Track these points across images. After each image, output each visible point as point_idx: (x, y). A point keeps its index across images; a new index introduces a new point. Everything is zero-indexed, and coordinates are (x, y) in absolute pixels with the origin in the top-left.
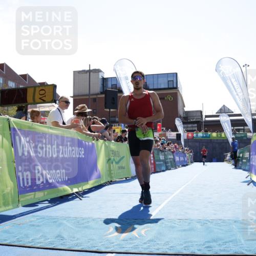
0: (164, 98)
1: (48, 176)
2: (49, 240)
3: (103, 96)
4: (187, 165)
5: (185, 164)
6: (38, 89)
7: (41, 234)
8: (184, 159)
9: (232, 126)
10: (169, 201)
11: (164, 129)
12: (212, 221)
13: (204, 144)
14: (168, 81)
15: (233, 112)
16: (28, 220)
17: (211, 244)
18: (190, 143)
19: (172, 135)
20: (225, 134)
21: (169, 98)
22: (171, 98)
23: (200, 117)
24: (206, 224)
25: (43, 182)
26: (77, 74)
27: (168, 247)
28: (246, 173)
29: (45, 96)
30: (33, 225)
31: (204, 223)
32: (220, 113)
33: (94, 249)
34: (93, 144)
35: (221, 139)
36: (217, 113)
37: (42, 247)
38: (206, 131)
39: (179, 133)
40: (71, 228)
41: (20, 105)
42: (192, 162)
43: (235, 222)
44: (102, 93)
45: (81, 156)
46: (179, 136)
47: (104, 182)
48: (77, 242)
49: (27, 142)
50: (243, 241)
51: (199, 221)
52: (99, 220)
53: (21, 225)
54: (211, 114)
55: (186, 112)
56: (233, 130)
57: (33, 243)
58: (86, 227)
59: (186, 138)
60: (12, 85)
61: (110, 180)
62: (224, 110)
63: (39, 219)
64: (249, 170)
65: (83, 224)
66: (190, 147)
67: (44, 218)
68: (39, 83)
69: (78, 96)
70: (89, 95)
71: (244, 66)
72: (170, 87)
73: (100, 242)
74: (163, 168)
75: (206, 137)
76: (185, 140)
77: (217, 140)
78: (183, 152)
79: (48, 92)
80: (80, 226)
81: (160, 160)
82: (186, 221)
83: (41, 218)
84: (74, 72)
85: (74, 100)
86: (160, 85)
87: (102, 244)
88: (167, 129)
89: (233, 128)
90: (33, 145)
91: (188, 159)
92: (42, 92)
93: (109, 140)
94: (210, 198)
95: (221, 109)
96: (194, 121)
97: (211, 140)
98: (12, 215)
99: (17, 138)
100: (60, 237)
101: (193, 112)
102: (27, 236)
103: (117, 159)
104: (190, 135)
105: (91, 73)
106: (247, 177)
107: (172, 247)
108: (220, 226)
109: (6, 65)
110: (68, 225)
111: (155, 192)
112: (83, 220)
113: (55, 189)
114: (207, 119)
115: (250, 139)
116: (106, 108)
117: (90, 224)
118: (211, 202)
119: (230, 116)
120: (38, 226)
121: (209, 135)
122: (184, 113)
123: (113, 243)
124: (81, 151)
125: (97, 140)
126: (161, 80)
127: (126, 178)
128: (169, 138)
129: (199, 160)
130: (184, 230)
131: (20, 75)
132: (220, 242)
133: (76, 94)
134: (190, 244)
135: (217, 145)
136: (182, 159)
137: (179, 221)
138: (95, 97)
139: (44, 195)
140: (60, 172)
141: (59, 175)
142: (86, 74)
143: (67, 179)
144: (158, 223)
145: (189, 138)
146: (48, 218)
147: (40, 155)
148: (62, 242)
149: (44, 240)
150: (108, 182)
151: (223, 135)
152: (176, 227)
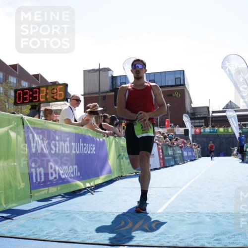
0: (172, 95)
1: (61, 172)
2: (63, 234)
3: (113, 93)
4: (195, 160)
5: (193, 159)
6: (50, 88)
7: (55, 228)
8: (192, 154)
9: (239, 121)
10: (178, 196)
11: (172, 125)
12: (220, 215)
13: (212, 139)
14: (176, 78)
15: (239, 108)
16: (42, 215)
17: (220, 237)
18: (198, 139)
19: (180, 131)
20: (232, 129)
21: (177, 95)
23: (207, 113)
24: (215, 217)
25: (55, 178)
26: (87, 73)
27: (178, 239)
29: (57, 95)
30: (48, 219)
31: (213, 216)
32: (227, 108)
34: (103, 139)
35: (226, 134)
36: (223, 109)
37: (56, 240)
38: (213, 127)
39: (187, 128)
40: (84, 222)
41: (33, 104)
42: (200, 157)
44: (111, 91)
45: (92, 153)
46: (186, 132)
47: (116, 176)
48: (89, 235)
49: (40, 139)
51: (208, 215)
52: (111, 213)
53: (36, 219)
54: (218, 110)
55: (193, 108)
56: (239, 125)
57: (48, 237)
59: (193, 133)
60: (25, 84)
61: (120, 175)
62: (230, 106)
63: (52, 213)
65: (95, 218)
66: (197, 142)
67: (57, 212)
68: (51, 83)
69: (89, 94)
70: (99, 93)
72: (177, 84)
74: (172, 163)
75: (213, 132)
76: (192, 135)
77: (224, 135)
78: (191, 147)
79: (60, 91)
80: (92, 220)
81: (168, 156)
82: (195, 214)
83: (55, 213)
84: (84, 71)
85: (84, 98)
86: (168, 83)
88: (175, 125)
89: (239, 123)
90: (46, 142)
91: (196, 154)
92: (54, 91)
93: (119, 136)
94: (218, 192)
95: (227, 105)
96: (201, 116)
97: (218, 135)
98: (28, 209)
99: (31, 135)
100: (73, 230)
101: (200, 108)
102: (41, 230)
104: (198, 130)
105: (101, 72)
107: (182, 240)
108: (229, 219)
109: (19, 66)
110: (81, 219)
111: (164, 186)
112: (95, 214)
113: (68, 184)
114: (214, 115)
116: (115, 105)
117: (102, 218)
118: (219, 196)
119: (236, 111)
120: (52, 220)
121: (216, 130)
122: (191, 109)
124: (92, 147)
125: (108, 136)
126: (168, 78)
127: (136, 173)
128: (177, 133)
130: (194, 224)
131: (33, 75)
132: (229, 235)
133: (87, 92)
134: (199, 237)
136: (190, 154)
137: (188, 214)
138: (104, 95)
139: (57, 190)
140: (73, 167)
141: (72, 171)
142: (95, 73)
143: (79, 175)
144: (168, 217)
145: (197, 133)
146: (61, 212)
147: (53, 152)
148: (75, 235)
149: (58, 234)
150: (119, 177)
151: (230, 130)
152: (186, 220)
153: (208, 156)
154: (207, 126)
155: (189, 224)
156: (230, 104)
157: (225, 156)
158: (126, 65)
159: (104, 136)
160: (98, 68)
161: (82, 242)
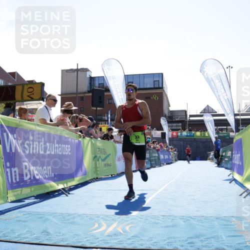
0: (150, 98)
1: (36, 172)
2: (35, 236)
3: (91, 94)
4: (171, 163)
5: (170, 162)
6: (26, 87)
7: (27, 230)
8: (169, 157)
9: (215, 126)
10: (153, 198)
11: (150, 127)
12: (194, 218)
13: (189, 143)
14: (154, 81)
15: (216, 112)
16: (14, 216)
17: (193, 240)
18: (175, 142)
19: (157, 134)
20: (208, 134)
21: (155, 97)
22: (156, 98)
23: (185, 117)
24: (189, 220)
25: (30, 179)
26: (65, 73)
27: (151, 242)
28: (228, 172)
29: (33, 94)
30: (20, 221)
31: (186, 219)
32: (204, 113)
33: (80, 245)
34: (79, 141)
35: (202, 138)
36: (200, 113)
37: (27, 242)
38: (190, 130)
39: (164, 131)
40: (57, 223)
41: (8, 102)
42: (176, 161)
43: (217, 218)
44: (89, 92)
46: (164, 135)
47: (90, 179)
49: (15, 139)
50: (224, 237)
51: (182, 218)
52: (85, 215)
53: (7, 221)
54: (196, 114)
55: (171, 111)
56: (216, 130)
57: (19, 238)
58: (72, 223)
59: (170, 136)
60: (1, 82)
61: (96, 177)
62: (207, 110)
63: (24, 214)
64: (231, 169)
65: (69, 220)
66: (175, 146)
67: (30, 214)
68: (28, 81)
69: (67, 94)
70: (77, 93)
71: (227, 68)
72: (156, 86)
73: (86, 238)
74: (148, 166)
75: (190, 136)
76: (169, 138)
78: (168, 151)
79: (36, 90)
80: (65, 221)
82: (170, 217)
83: (28, 214)
84: (62, 71)
85: (61, 98)
86: (146, 86)
87: (87, 239)
88: (152, 128)
89: (216, 128)
90: (20, 142)
91: (172, 157)
92: (31, 90)
93: (96, 138)
94: (193, 196)
95: (205, 109)
96: (179, 120)
97: (195, 139)
99: (5, 135)
100: (46, 232)
101: (178, 111)
102: (13, 231)
103: (103, 156)
104: (175, 134)
105: (79, 72)
106: (229, 176)
107: (155, 243)
108: (202, 222)
110: (55, 220)
111: (140, 189)
112: (69, 215)
113: (42, 185)
114: (191, 118)
115: (232, 139)
116: (93, 106)
117: (75, 220)
118: (194, 200)
119: (213, 116)
120: (24, 221)
121: (194, 134)
122: (169, 113)
123: (98, 238)
125: (84, 138)
126: (146, 80)
127: (112, 175)
128: (154, 136)
129: (183, 158)
130: (168, 227)
131: (9, 73)
132: (202, 238)
133: (63, 92)
134: (173, 240)
135: (201, 144)
136: (166, 157)
137: (162, 217)
138: (82, 95)
139: (31, 191)
140: (47, 168)
141: (46, 172)
142: (73, 73)
143: (53, 176)
144: (142, 220)
145: (174, 137)
146: (34, 214)
147: (27, 152)
148: (47, 237)
149: (30, 235)
150: (94, 179)
151: (207, 135)
152: (160, 223)
153: (184, 160)
154: (184, 130)
155: (162, 227)
156: (207, 109)
157: (201, 160)
158: (105, 65)
159: (80, 137)
160: (76, 68)
161: (55, 244)
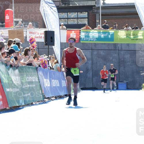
11: (20, 20)
13: (102, 52)
38: (105, 27)
46: (50, 37)
59: (64, 40)
75: (106, 39)
77: (128, 45)
97: (115, 45)
121: (113, 35)
129: (91, 86)
135: (127, 56)
153: (94, 89)
154: (93, 26)
157: (128, 89)
